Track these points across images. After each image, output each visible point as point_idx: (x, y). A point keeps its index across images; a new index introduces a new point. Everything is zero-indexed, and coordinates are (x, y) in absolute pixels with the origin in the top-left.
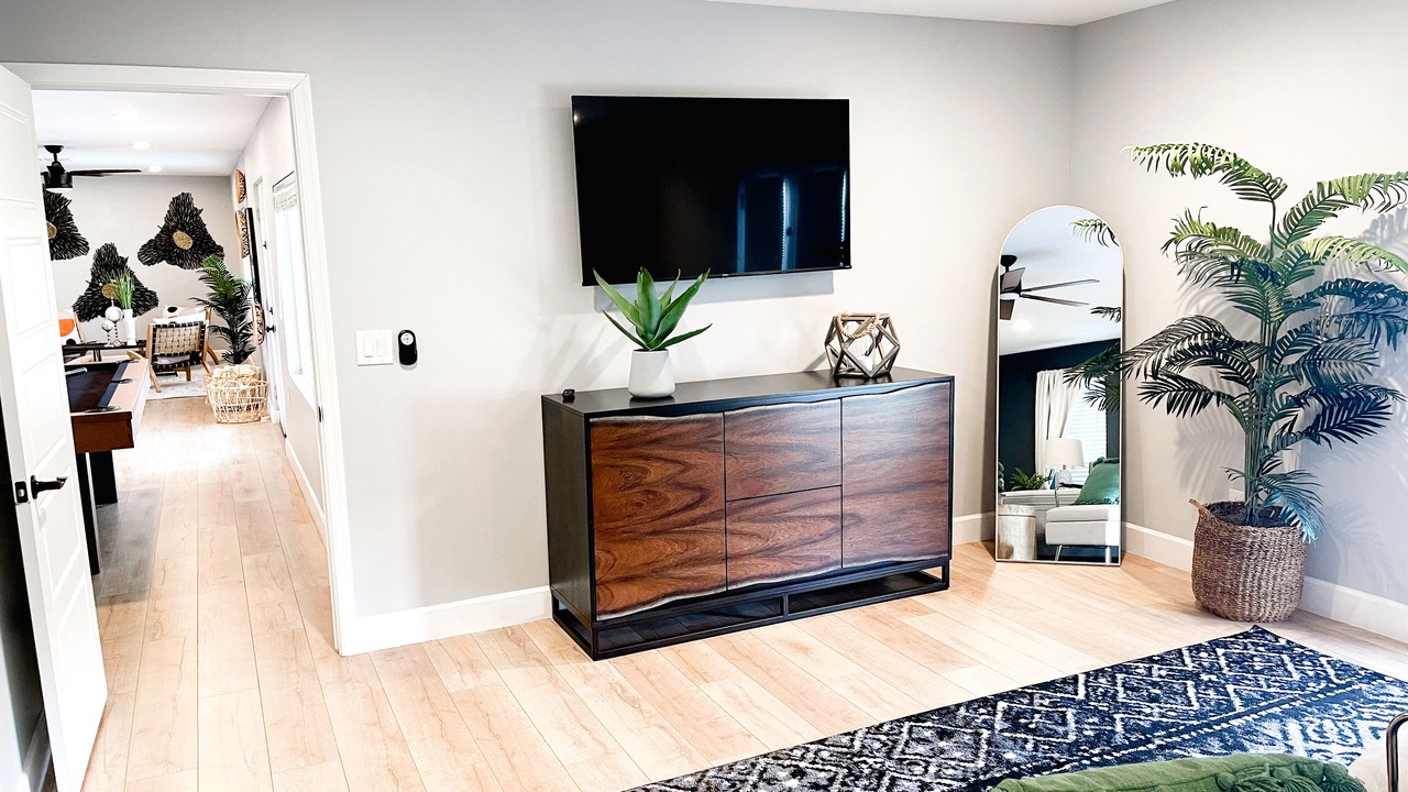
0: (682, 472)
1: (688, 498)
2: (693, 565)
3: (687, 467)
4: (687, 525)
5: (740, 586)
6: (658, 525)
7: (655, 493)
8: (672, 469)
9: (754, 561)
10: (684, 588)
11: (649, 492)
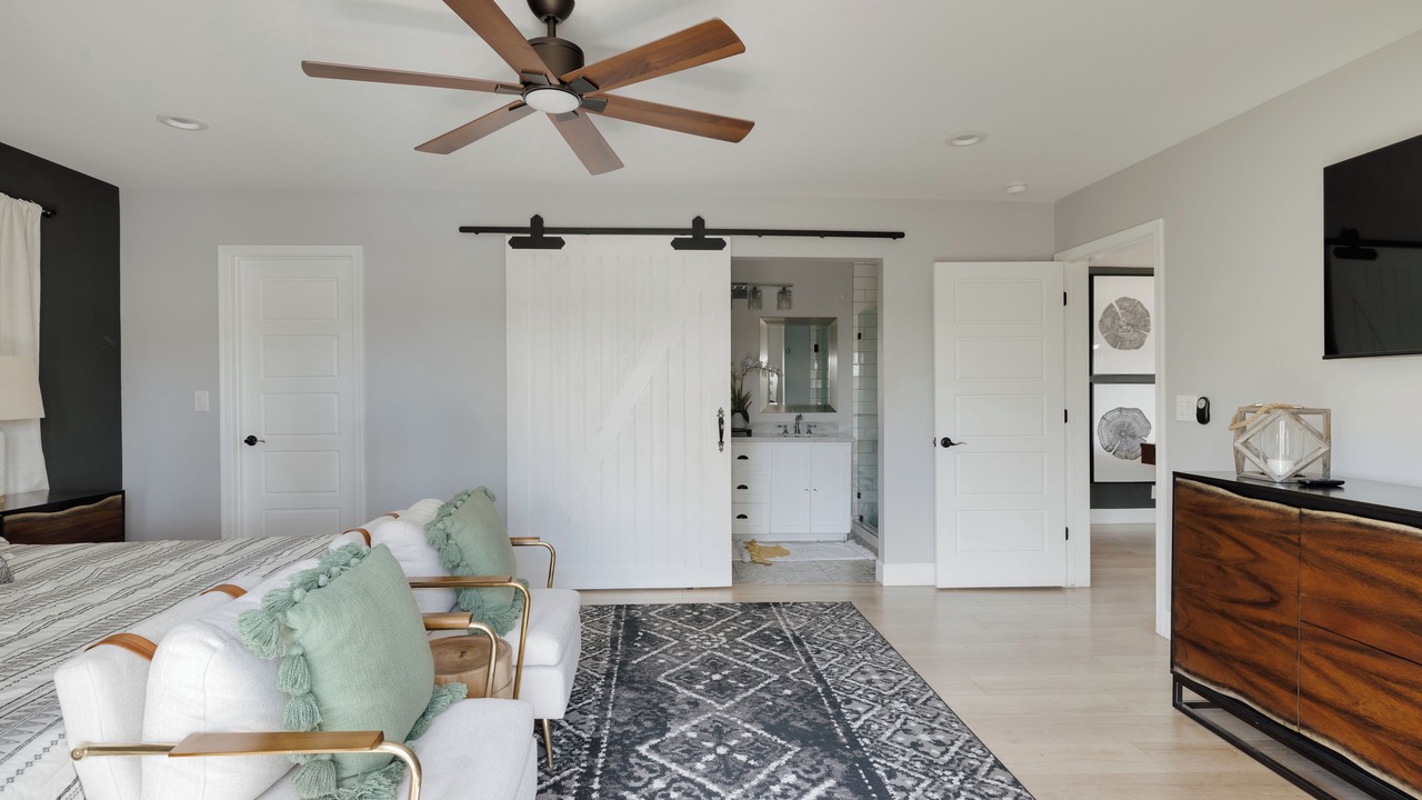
0: (1254, 561)
1: (1258, 594)
2: (1261, 675)
3: (1258, 558)
4: (1254, 623)
5: (1307, 735)
6: (1228, 608)
7: (1225, 572)
8: (1242, 554)
9: (1325, 713)
10: (1250, 694)
11: (1220, 568)
